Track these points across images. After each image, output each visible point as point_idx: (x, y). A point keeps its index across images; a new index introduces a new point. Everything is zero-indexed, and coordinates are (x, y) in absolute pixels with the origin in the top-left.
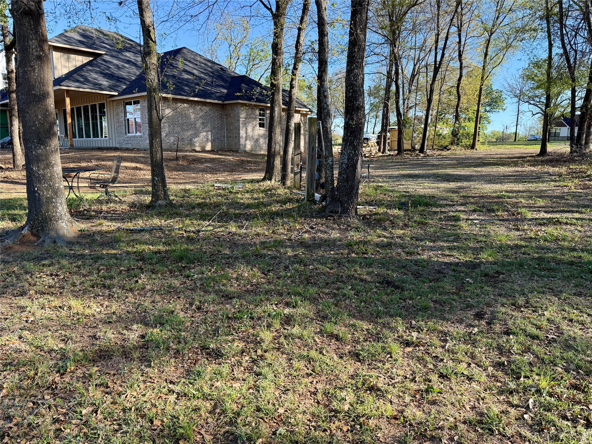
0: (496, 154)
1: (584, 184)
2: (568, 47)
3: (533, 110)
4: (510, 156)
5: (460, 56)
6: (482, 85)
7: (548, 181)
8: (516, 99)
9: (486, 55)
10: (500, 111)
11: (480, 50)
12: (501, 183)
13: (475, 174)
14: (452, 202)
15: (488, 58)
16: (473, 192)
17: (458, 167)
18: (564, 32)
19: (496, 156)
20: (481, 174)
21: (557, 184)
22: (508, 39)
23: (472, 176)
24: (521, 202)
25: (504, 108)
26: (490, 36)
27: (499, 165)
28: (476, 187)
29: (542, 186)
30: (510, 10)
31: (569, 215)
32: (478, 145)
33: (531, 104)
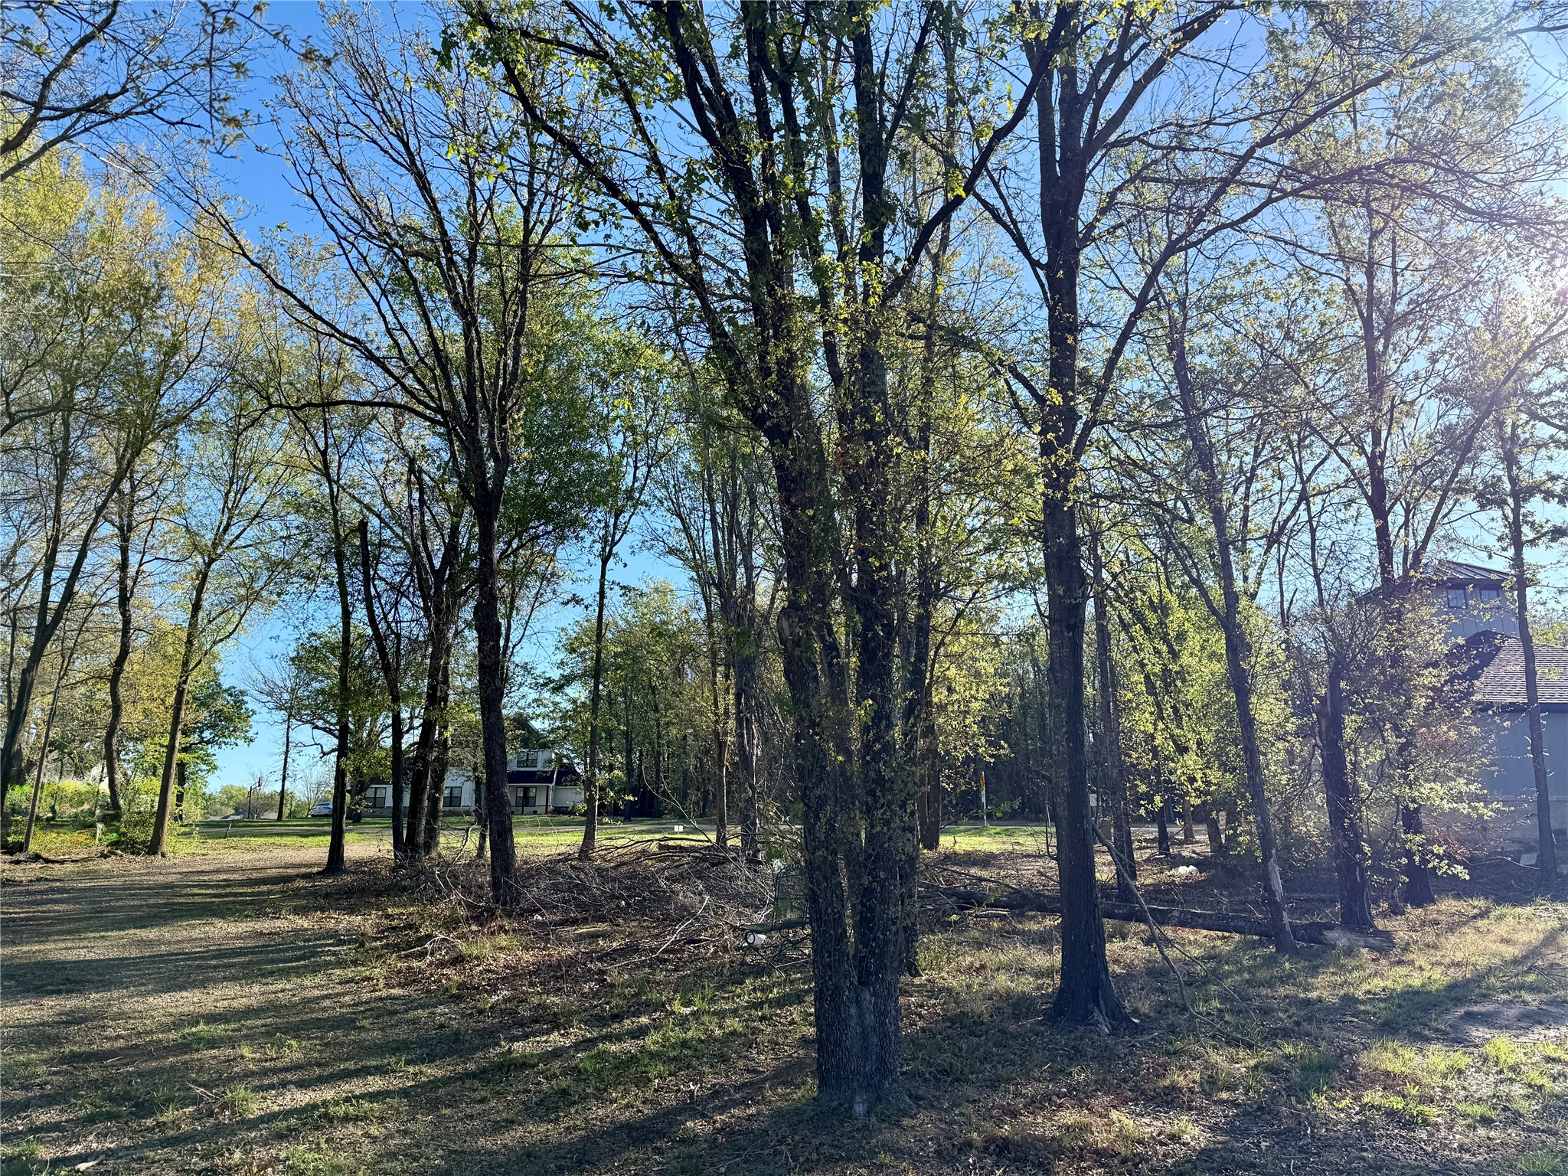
0: (217, 871)
1: (409, 968)
2: (382, 626)
3: (323, 741)
4: (255, 875)
5: (124, 600)
6: (185, 682)
7: (328, 964)
8: (283, 714)
9: (197, 607)
10: (240, 742)
11: (183, 591)
12: (202, 984)
13: (135, 953)
14: (25, 1087)
15: (201, 614)
16: (110, 1032)
17: (87, 930)
18: (373, 592)
19: (214, 877)
20: (156, 951)
21: (350, 973)
22: (252, 579)
23: (120, 963)
24: (242, 1057)
25: (249, 735)
26: (208, 565)
27: (214, 914)
28: (126, 1007)
29: (312, 985)
30: (256, 516)
31: (356, 1087)
32: (168, 842)
33: (317, 727)
